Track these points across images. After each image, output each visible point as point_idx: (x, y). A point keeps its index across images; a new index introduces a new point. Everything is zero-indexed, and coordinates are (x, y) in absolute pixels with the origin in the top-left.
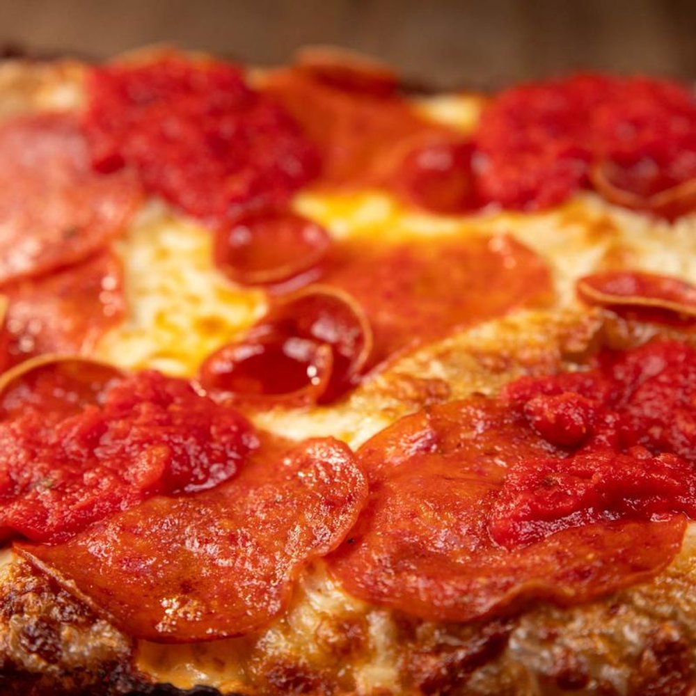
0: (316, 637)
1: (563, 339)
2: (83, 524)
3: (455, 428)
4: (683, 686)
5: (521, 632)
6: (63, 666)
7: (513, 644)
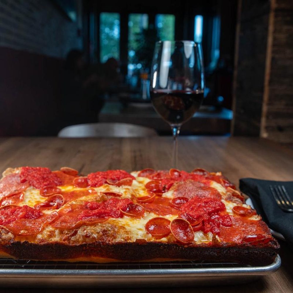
0: (46, 234)
1: (96, 198)
2: (9, 222)
3: (75, 209)
5: (80, 230)
6: (2, 239)
7: (78, 231)
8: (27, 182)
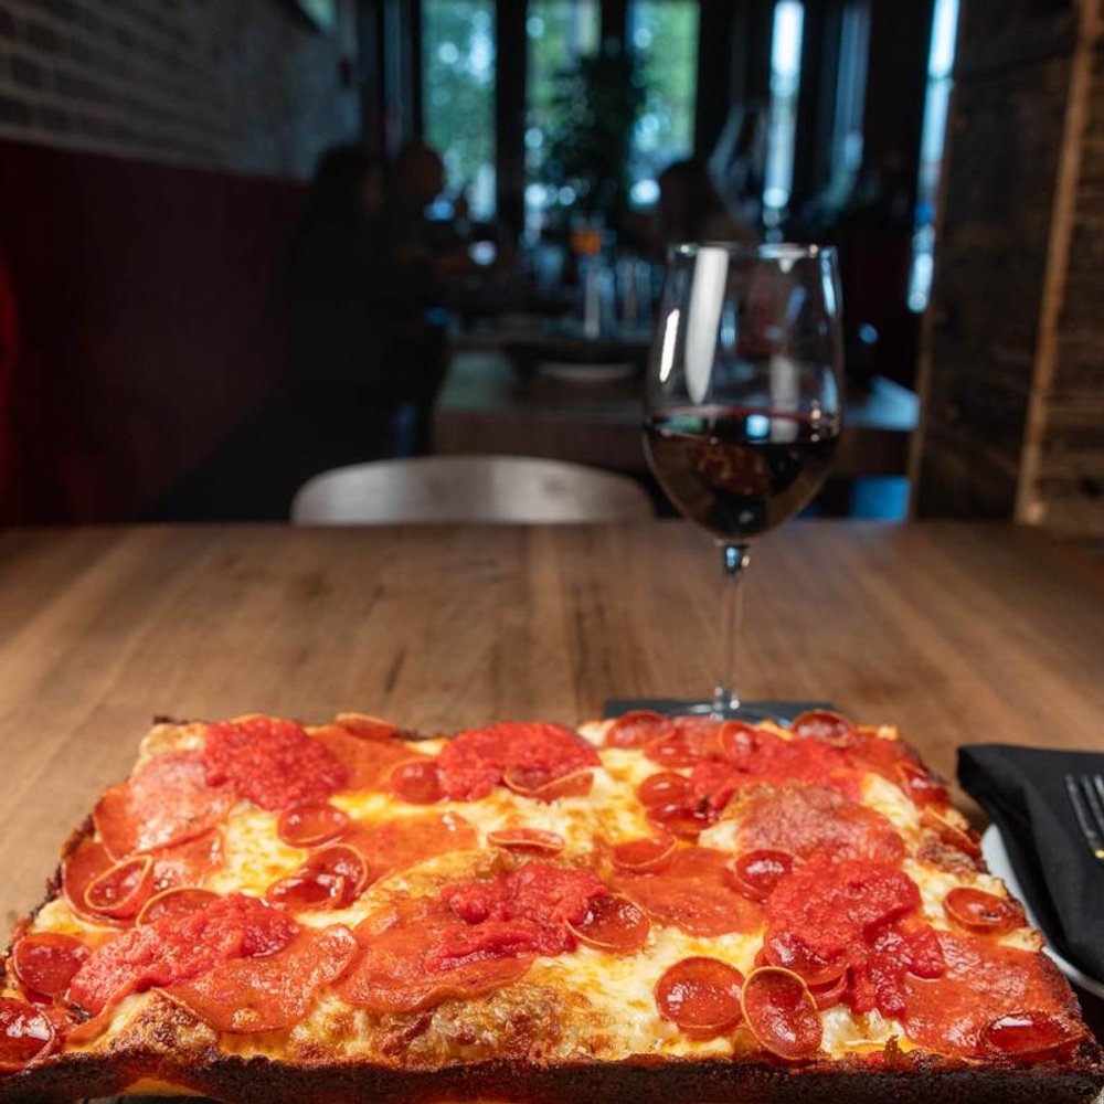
0: (324, 1026)
1: (476, 865)
2: (192, 975)
3: (411, 914)
4: (530, 1041)
5: (438, 1016)
6: (178, 1048)
7: (433, 1022)
8: (230, 786)
